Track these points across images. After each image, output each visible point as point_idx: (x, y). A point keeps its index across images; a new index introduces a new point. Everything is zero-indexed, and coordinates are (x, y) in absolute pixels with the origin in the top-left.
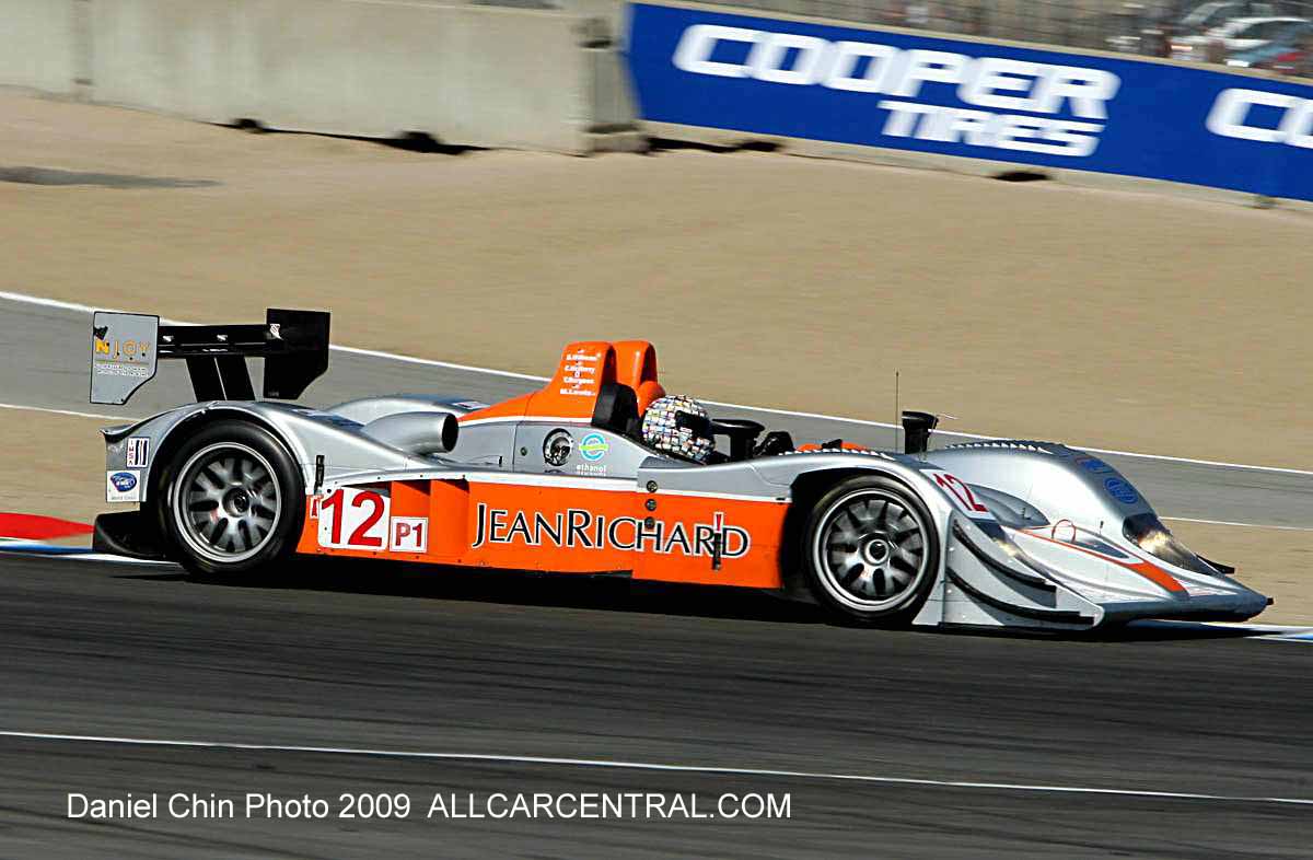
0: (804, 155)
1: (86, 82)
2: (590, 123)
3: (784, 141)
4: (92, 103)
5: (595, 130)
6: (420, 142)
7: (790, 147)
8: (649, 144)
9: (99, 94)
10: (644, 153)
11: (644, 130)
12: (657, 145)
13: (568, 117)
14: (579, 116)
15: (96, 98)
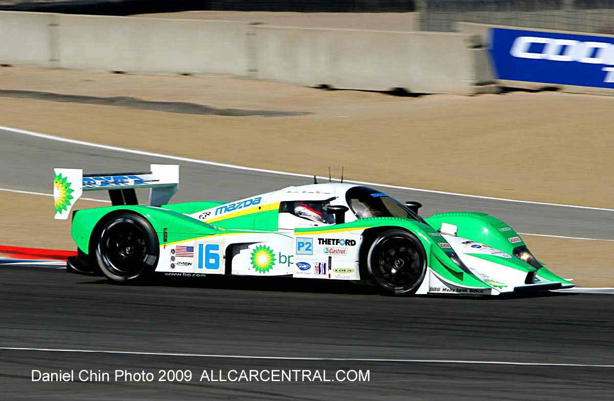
0: (571, 92)
1: (255, 71)
2: (477, 81)
3: (561, 86)
4: (258, 80)
5: (478, 84)
6: (400, 92)
7: (564, 89)
8: (502, 90)
9: (260, 75)
10: (498, 93)
11: (501, 84)
12: (506, 90)
13: (465, 79)
14: (468, 78)
15: (259, 77)
